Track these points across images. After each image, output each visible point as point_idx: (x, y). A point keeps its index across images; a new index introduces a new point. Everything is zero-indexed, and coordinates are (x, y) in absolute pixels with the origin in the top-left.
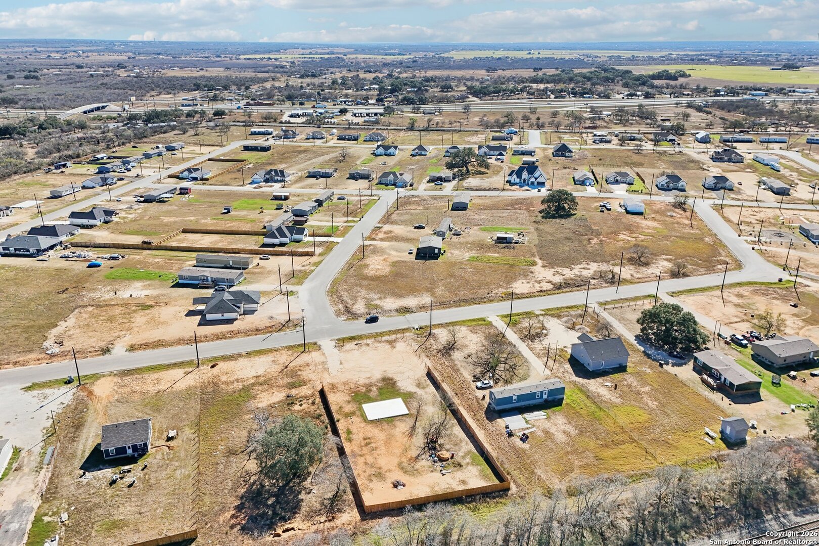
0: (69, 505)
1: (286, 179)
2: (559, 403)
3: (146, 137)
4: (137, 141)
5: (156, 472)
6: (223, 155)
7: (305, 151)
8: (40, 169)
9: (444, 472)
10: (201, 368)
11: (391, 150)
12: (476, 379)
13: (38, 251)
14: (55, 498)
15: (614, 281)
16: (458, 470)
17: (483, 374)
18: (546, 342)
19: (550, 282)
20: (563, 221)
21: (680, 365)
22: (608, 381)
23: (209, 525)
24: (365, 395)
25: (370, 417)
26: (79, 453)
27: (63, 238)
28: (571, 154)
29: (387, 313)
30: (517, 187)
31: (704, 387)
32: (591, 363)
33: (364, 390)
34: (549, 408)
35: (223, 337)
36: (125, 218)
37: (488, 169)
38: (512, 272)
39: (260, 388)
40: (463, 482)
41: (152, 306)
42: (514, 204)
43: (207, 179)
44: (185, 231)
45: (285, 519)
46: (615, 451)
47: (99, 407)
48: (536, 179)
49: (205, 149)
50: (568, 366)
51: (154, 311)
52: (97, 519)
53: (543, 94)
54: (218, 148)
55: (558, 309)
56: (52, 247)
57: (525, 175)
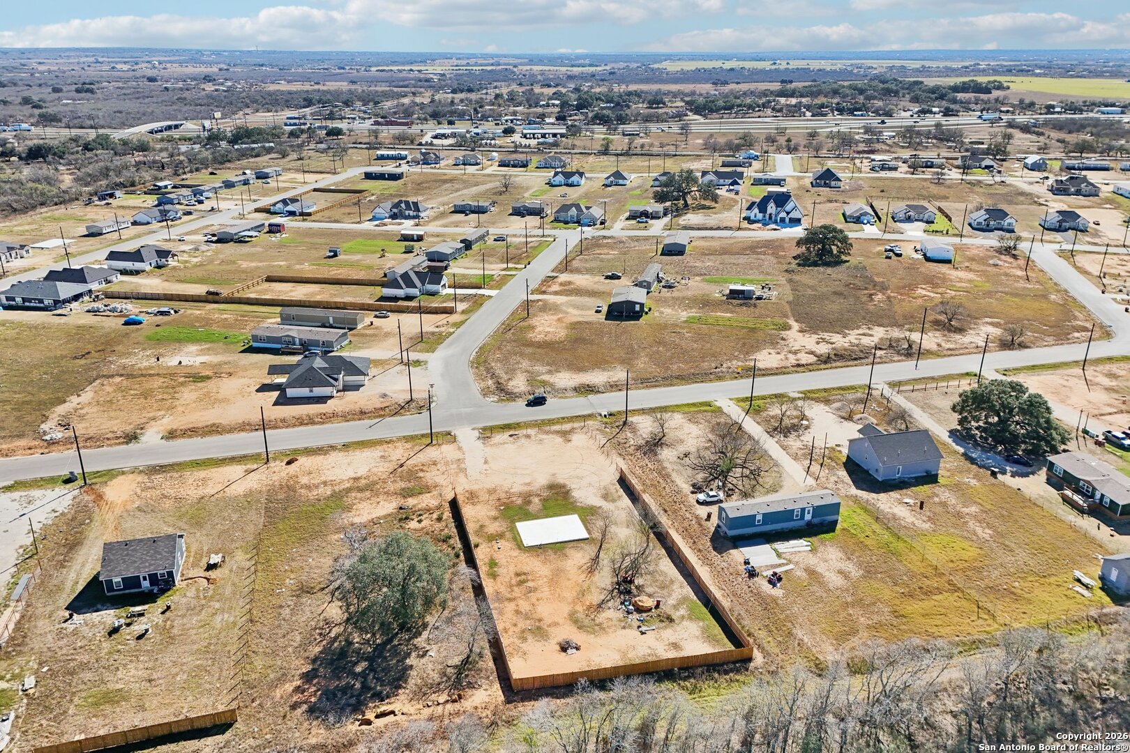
0: (40, 664)
1: (422, 215)
2: (830, 527)
3: (229, 161)
4: (217, 166)
5: (183, 616)
6: (334, 184)
7: (451, 181)
8: (77, 199)
9: (643, 629)
10: (272, 464)
11: (575, 179)
12: (697, 489)
13: (56, 302)
14: (20, 653)
15: (912, 352)
16: (666, 627)
17: (708, 482)
18: (807, 438)
19: (812, 353)
20: (829, 270)
21: (1026, 475)
22: (909, 496)
23: (258, 702)
24: (520, 508)
25: (528, 541)
26: (69, 584)
27: (94, 286)
28: (839, 184)
29: (561, 392)
30: (760, 225)
31: (1067, 508)
32: (880, 467)
33: (519, 501)
34: (816, 534)
35: (311, 421)
36: (186, 262)
37: (716, 202)
38: (752, 340)
39: (359, 495)
40: (675, 646)
41: (208, 378)
42: (754, 248)
43: (309, 214)
44: (270, 279)
45: (381, 697)
46: (927, 605)
47: (110, 517)
48: (788, 213)
49: (310, 178)
50: (843, 473)
51: (211, 385)
52: (82, 687)
53: (794, 111)
54: (329, 175)
55: (825, 390)
56: (76, 298)
57: (771, 208)
